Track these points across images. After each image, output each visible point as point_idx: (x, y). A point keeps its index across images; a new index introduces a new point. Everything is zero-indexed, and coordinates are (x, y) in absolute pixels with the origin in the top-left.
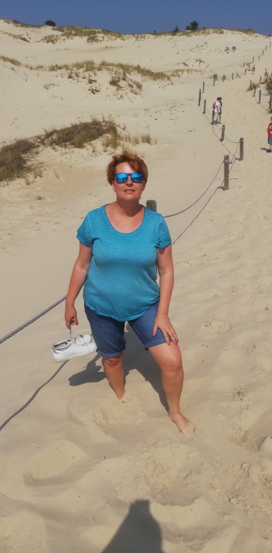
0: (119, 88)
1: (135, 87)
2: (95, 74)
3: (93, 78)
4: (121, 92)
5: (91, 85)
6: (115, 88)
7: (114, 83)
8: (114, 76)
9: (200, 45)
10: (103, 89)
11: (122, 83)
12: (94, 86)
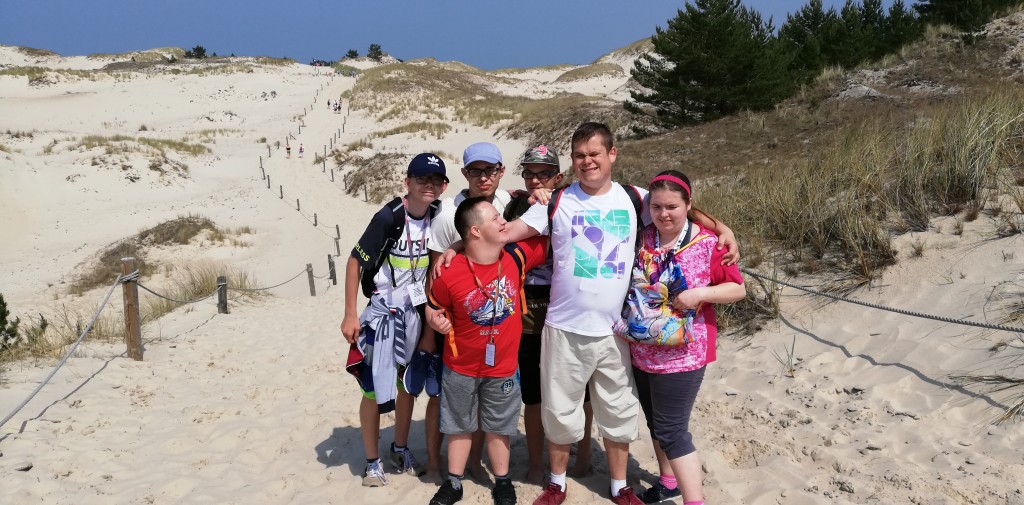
0: (163, 172)
1: (180, 169)
2: (127, 158)
3: (127, 163)
4: (167, 178)
5: (127, 172)
6: (158, 173)
7: (154, 167)
8: (152, 158)
9: (223, 90)
10: (143, 176)
11: (165, 167)
12: (131, 172)
